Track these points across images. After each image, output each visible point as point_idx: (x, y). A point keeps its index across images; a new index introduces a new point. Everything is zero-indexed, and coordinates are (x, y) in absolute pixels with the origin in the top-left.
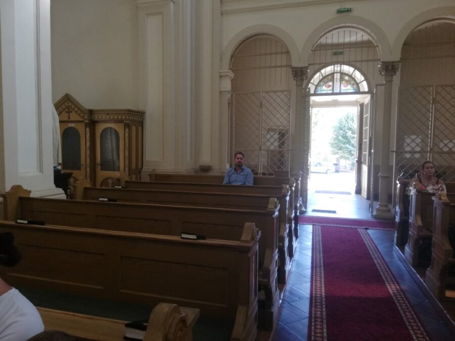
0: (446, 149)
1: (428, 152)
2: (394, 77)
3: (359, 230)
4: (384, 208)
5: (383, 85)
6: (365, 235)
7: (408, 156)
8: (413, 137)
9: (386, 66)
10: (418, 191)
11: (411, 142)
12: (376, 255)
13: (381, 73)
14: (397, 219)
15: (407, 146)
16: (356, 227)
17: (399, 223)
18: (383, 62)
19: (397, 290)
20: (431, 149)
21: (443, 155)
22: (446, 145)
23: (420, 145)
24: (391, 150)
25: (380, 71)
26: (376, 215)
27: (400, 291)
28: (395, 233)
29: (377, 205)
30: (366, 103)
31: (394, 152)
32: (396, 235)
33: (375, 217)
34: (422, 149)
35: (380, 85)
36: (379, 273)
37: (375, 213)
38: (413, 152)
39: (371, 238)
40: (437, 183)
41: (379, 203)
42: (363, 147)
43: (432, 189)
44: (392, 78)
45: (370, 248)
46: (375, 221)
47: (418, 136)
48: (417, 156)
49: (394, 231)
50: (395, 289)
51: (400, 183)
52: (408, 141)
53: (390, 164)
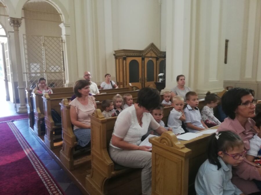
0: (53, 71)
1: (44, 73)
2: (19, 28)
3: (7, 123)
4: (23, 107)
5: (13, 32)
6: (11, 125)
7: (33, 75)
8: (35, 64)
9: (13, 20)
10: (36, 94)
11: (34, 67)
12: (18, 136)
13: (10, 25)
14: (29, 112)
15: (32, 70)
16: (6, 121)
17: (30, 113)
18: (11, 18)
19: (31, 152)
20: (45, 71)
21: (52, 74)
22: (53, 69)
23: (39, 69)
24: (23, 72)
25: (10, 23)
26: (19, 112)
27: (32, 151)
28: (28, 120)
29: (19, 106)
30: (5, 43)
31: (25, 73)
32: (29, 121)
33: (19, 113)
34: (41, 71)
35: (11, 32)
36: (20, 145)
37: (18, 111)
38: (36, 73)
39: (15, 126)
40: (48, 89)
41: (20, 104)
42: (7, 71)
43: (45, 92)
44: (18, 28)
45: (14, 132)
46: (18, 115)
47: (38, 64)
48: (39, 75)
49: (28, 119)
50: (29, 152)
51: (28, 91)
52: (32, 66)
53: (24, 81)
